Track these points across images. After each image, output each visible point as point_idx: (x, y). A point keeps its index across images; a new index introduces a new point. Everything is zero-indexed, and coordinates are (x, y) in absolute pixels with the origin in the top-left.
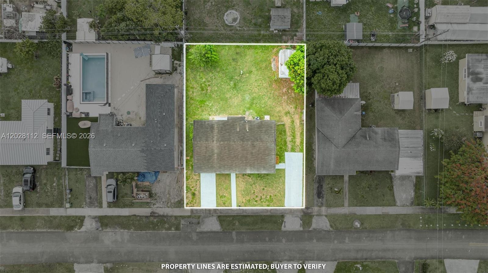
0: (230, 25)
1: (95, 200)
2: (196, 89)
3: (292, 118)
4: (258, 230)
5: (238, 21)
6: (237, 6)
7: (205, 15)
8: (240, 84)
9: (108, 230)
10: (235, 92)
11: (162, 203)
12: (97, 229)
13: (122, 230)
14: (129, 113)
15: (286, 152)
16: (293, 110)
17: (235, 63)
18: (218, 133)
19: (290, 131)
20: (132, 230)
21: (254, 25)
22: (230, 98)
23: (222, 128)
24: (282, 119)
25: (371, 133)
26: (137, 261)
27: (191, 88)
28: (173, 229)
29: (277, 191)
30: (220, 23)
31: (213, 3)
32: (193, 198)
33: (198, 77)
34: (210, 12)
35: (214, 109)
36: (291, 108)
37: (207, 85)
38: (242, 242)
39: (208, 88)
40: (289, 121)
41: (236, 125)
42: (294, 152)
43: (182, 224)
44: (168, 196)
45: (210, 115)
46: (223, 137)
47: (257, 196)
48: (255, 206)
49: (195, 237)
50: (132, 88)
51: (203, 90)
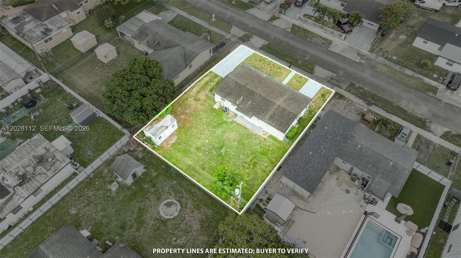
0: (178, 203)
1: (424, 143)
2: (261, 168)
3: (196, 94)
4: (287, 51)
5: (166, 201)
6: (153, 216)
7: (194, 233)
8: (217, 146)
9: (419, 116)
10: (226, 142)
11: (356, 107)
12: (431, 122)
13: (406, 109)
14: (348, 191)
15: (222, 78)
16: (190, 99)
17: (204, 165)
18: (269, 110)
19: (206, 88)
20: (396, 104)
21: (156, 186)
22: (234, 141)
23: (263, 112)
24: (205, 99)
25: (150, 44)
26: (402, 83)
27: (265, 172)
28: (357, 86)
29: (252, 62)
30: (185, 213)
31: (175, 239)
32: (326, 94)
33: (251, 177)
34: (187, 232)
35: (257, 141)
36: (191, 101)
37: (248, 164)
38: (304, 51)
39: (249, 161)
40: (200, 94)
41: (248, 107)
42: (217, 75)
43: (347, 85)
44: (348, 107)
45: (265, 139)
46: (267, 104)
47: (271, 67)
48: (276, 64)
49: (341, 73)
50: (329, 213)
51: (255, 164)
